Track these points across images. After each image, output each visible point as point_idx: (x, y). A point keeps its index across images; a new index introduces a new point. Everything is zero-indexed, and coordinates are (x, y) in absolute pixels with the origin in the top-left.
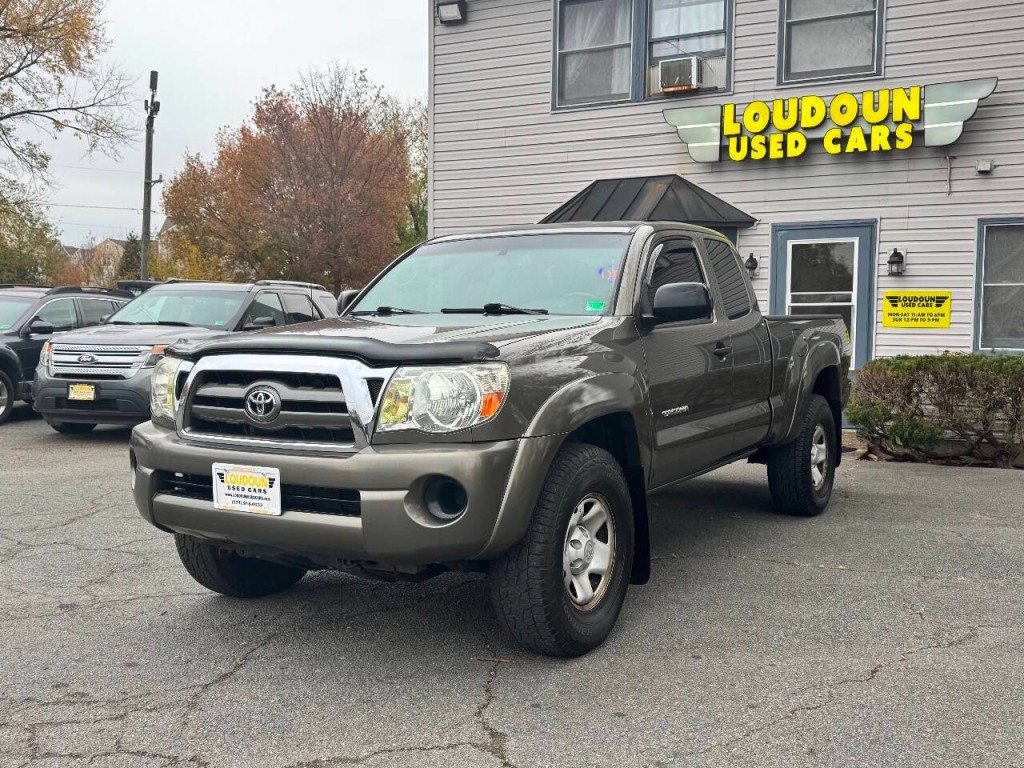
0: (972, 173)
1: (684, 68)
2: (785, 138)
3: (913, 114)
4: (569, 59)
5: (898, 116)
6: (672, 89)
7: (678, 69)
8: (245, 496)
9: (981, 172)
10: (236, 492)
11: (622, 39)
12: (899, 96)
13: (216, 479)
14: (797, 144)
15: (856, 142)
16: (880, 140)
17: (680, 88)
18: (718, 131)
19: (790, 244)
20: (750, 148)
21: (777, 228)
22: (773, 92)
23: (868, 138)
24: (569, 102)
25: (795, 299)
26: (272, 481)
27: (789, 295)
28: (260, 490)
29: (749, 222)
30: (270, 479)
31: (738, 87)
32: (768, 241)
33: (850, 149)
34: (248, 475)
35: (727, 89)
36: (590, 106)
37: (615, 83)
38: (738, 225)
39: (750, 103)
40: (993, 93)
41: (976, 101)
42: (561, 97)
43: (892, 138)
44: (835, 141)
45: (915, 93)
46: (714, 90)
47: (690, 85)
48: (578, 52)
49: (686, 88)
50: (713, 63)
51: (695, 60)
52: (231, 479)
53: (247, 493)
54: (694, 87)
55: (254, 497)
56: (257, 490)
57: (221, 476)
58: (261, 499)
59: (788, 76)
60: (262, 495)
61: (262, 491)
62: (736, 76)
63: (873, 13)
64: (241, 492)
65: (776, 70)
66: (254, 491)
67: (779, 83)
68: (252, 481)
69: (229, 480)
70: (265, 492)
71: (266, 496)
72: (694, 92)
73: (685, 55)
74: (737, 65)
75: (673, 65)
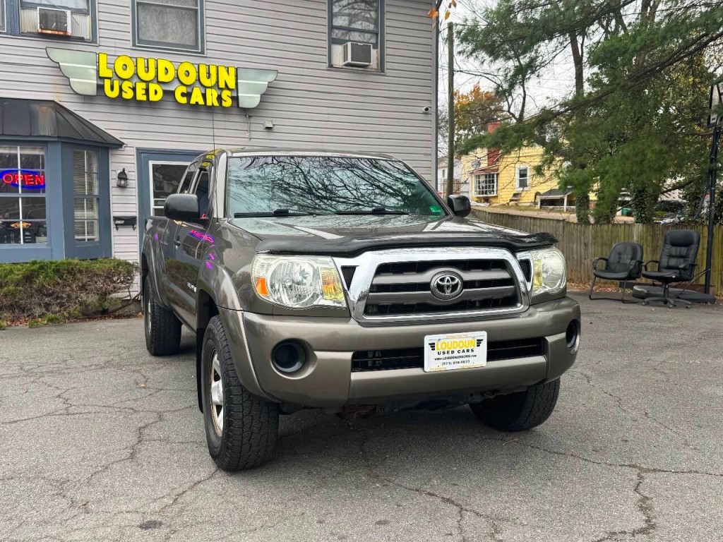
0: (261, 128)
1: (60, 18)
2: (148, 86)
3: (232, 85)
5: (222, 85)
6: (49, 32)
7: (53, 18)
8: (455, 357)
9: (267, 128)
10: (446, 355)
12: (222, 71)
13: (427, 348)
14: (156, 92)
15: (197, 98)
16: (212, 99)
17: (57, 33)
18: (94, 72)
19: (151, 163)
20: (121, 90)
21: (140, 152)
22: (130, 51)
23: (204, 96)
25: (156, 203)
26: (479, 342)
27: (152, 200)
28: (468, 350)
29: (119, 145)
30: (478, 340)
31: (101, 41)
32: (134, 159)
33: (193, 102)
34: (458, 340)
35: (93, 41)
38: (110, 146)
39: (118, 56)
40: (275, 80)
41: (267, 83)
43: (220, 98)
44: (183, 95)
45: (232, 71)
46: (81, 39)
47: (66, 32)
49: (62, 33)
50: (78, 18)
51: (68, 13)
52: (441, 346)
53: (456, 354)
54: (70, 34)
55: (462, 357)
56: (466, 351)
57: (432, 345)
58: (469, 356)
59: (140, 41)
60: (470, 353)
61: (470, 351)
62: (100, 33)
63: (196, 11)
64: (450, 355)
65: (131, 34)
66: (464, 351)
67: (134, 45)
68: (461, 344)
69: (439, 347)
70: (472, 351)
71: (473, 354)
72: (66, 38)
73: (54, 6)
74: (100, 25)
75: (49, 13)
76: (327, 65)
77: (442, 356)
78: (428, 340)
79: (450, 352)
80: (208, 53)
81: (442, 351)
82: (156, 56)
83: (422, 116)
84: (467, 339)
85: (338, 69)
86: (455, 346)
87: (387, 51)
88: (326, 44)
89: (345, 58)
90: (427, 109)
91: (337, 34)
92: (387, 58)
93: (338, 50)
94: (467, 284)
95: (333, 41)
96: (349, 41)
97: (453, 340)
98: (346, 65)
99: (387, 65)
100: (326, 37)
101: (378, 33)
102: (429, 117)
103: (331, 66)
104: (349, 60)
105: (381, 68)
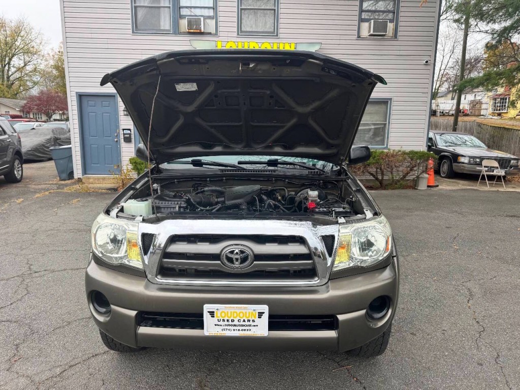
1: (198, 22)
4: (138, 9)
6: (192, 31)
7: (195, 22)
8: (235, 325)
10: (226, 323)
11: (164, 4)
12: (288, 46)
13: (206, 317)
17: (196, 31)
22: (236, 38)
24: (140, 30)
26: (260, 315)
28: (249, 321)
30: (259, 313)
31: (220, 34)
35: (216, 34)
36: (152, 33)
37: (162, 23)
39: (228, 42)
40: (320, 49)
41: (314, 51)
42: (137, 28)
45: (293, 46)
46: (210, 34)
47: (201, 30)
48: (143, 7)
49: (198, 31)
50: (208, 21)
51: (202, 19)
52: (221, 314)
53: (236, 323)
54: (203, 31)
55: (243, 326)
56: (246, 321)
57: (212, 314)
58: (250, 325)
59: (242, 32)
60: (251, 323)
61: (251, 321)
62: (220, 29)
63: (275, 10)
64: (230, 323)
65: (236, 28)
66: (244, 321)
67: (238, 34)
68: (241, 315)
69: (219, 315)
70: (253, 321)
71: (254, 324)
72: (201, 33)
73: (196, 16)
74: (220, 24)
75: (192, 20)
76: (356, 36)
77: (221, 323)
78: (207, 308)
79: (230, 321)
80: (280, 36)
81: (222, 319)
82: (249, 40)
83: (423, 67)
84: (248, 311)
85: (364, 39)
86: (235, 316)
87: (400, 24)
88: (356, 23)
89: (369, 31)
90: (427, 62)
91: (364, 16)
92: (399, 29)
93: (365, 26)
94: (258, 257)
95: (361, 20)
96: (372, 19)
97: (232, 311)
98: (370, 35)
99: (399, 34)
100: (357, 18)
101: (395, 12)
102: (428, 67)
103: (359, 37)
104: (372, 32)
105: (395, 36)
